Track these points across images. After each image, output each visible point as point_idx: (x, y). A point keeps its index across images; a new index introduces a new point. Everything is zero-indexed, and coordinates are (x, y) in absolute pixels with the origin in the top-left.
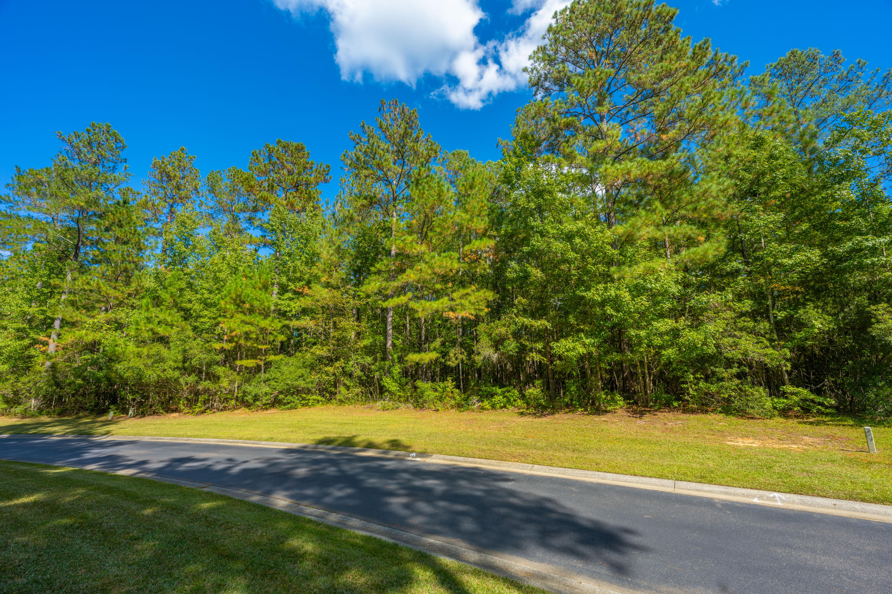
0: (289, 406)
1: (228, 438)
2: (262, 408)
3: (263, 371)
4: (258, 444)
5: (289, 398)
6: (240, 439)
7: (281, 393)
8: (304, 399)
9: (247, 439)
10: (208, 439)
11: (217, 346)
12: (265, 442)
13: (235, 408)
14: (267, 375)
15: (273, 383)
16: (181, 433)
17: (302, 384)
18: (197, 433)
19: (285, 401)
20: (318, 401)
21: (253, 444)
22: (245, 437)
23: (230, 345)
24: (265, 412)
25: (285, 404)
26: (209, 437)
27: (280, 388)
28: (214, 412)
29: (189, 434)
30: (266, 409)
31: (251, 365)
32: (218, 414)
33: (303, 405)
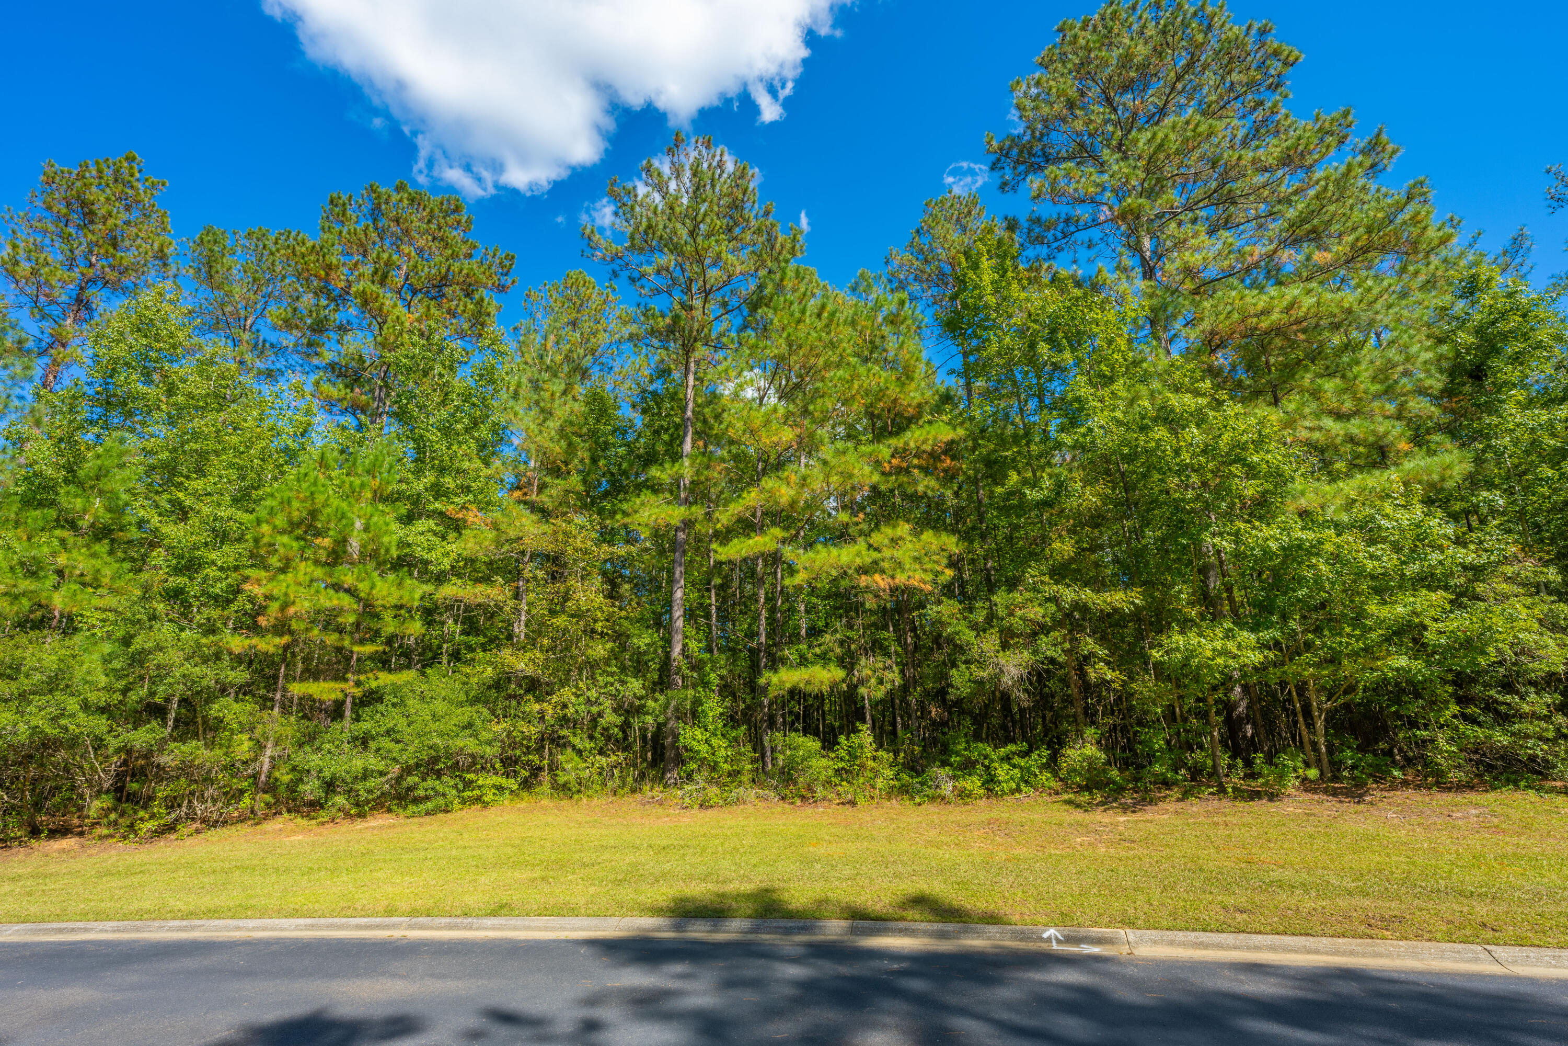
0: (429, 805)
1: (342, 912)
2: (347, 815)
3: (348, 713)
4: (470, 927)
5: (430, 782)
6: (389, 912)
7: (407, 770)
8: (468, 784)
9: (414, 913)
10: (267, 922)
11: (237, 643)
12: (489, 922)
13: (251, 817)
14: (365, 726)
15: (387, 743)
16: (146, 905)
17: (470, 744)
18: (207, 902)
19: (421, 793)
20: (500, 788)
21: (450, 927)
22: (404, 906)
23: (277, 640)
24: (360, 825)
25: (417, 801)
26: (263, 913)
27: (408, 758)
28: (198, 831)
29: (180, 905)
30: (361, 815)
31: (333, 697)
32: (214, 835)
33: (463, 802)
